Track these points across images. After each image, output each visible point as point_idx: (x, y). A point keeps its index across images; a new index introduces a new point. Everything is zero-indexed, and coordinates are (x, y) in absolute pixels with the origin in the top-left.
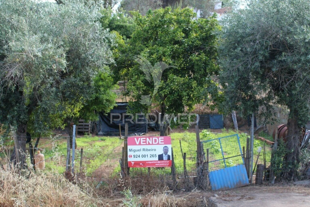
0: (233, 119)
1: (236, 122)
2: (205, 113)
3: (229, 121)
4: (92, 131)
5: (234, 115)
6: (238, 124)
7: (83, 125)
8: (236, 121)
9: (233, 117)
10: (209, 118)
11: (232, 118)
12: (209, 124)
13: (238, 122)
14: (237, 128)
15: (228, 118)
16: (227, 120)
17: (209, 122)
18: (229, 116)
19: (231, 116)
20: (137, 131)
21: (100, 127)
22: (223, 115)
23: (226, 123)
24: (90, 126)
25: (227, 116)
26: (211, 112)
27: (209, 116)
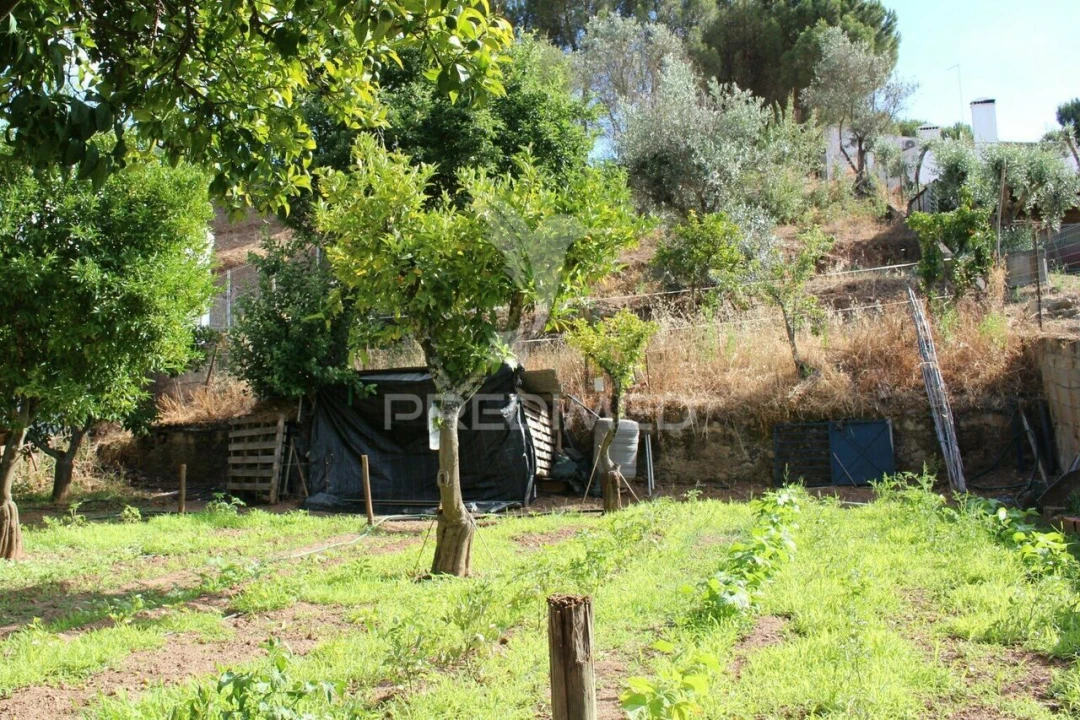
0: (941, 437)
2: (809, 415)
3: (924, 448)
4: (291, 490)
5: (943, 422)
6: (965, 463)
7: (255, 465)
8: (957, 449)
9: (938, 428)
10: (827, 438)
11: (934, 435)
12: (828, 464)
13: (963, 454)
14: (962, 479)
15: (914, 434)
16: (914, 445)
17: (828, 455)
18: (921, 427)
19: (933, 424)
20: (488, 494)
21: (324, 476)
22: (889, 421)
23: (907, 459)
24: (276, 467)
25: (910, 425)
26: (835, 411)
27: (826, 427)
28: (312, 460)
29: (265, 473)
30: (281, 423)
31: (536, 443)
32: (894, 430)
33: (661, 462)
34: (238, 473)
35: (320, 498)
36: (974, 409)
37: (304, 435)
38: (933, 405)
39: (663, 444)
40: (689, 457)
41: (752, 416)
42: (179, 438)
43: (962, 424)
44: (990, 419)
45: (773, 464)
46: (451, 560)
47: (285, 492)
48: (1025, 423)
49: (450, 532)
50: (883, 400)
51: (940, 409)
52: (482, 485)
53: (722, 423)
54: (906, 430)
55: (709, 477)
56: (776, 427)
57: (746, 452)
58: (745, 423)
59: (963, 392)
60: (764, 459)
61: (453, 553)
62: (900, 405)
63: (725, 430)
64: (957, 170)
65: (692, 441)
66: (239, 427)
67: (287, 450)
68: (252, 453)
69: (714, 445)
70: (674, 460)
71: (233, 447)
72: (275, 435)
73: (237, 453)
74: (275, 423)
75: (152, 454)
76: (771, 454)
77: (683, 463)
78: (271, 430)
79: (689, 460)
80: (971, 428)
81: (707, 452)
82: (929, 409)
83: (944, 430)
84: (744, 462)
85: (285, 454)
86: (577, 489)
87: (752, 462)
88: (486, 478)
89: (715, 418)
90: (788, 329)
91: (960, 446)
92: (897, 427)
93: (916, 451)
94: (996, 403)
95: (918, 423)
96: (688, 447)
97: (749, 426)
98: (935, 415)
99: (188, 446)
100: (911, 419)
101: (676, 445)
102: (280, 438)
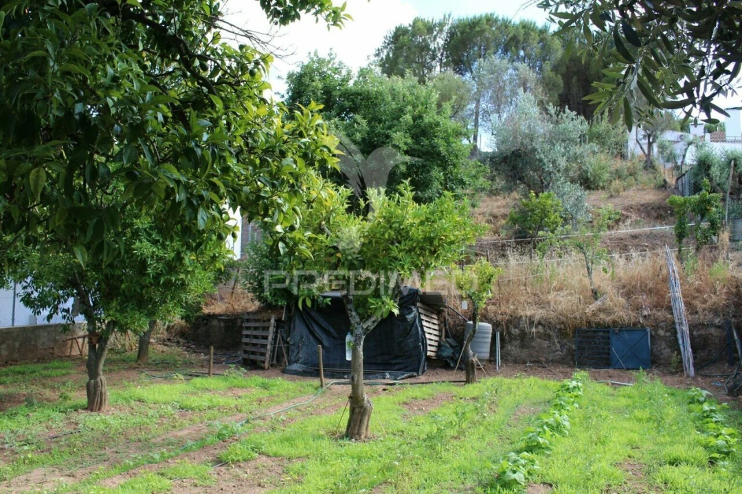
0: (680, 342)
1: (687, 352)
2: (598, 324)
3: (670, 347)
4: (278, 361)
5: (682, 332)
6: (695, 358)
7: (257, 345)
8: (690, 349)
9: (679, 336)
10: (609, 338)
11: (677, 339)
12: (609, 354)
13: (694, 352)
14: (692, 369)
15: (664, 338)
16: (663, 345)
17: (609, 349)
18: (668, 334)
19: (676, 332)
20: (396, 367)
21: (298, 353)
22: (648, 330)
23: (659, 353)
24: (269, 347)
25: (661, 332)
26: (614, 322)
27: (608, 332)
28: (291, 343)
29: (262, 350)
30: (272, 321)
31: (428, 336)
32: (651, 335)
33: (505, 349)
34: (248, 348)
35: (295, 367)
36: (703, 324)
37: (287, 328)
38: (677, 321)
39: (507, 337)
40: (523, 347)
41: (563, 323)
42: (215, 323)
43: (695, 333)
44: (713, 330)
45: (575, 353)
46: (357, 428)
47: (275, 362)
48: (735, 335)
49: (357, 410)
50: (645, 316)
51: (681, 324)
52: (393, 362)
53: (544, 326)
54: (659, 335)
55: (534, 359)
56: (577, 330)
57: (558, 345)
58: (558, 327)
59: (697, 313)
60: (569, 349)
61: (358, 423)
62: (656, 320)
63: (545, 331)
64: (704, 164)
65: (524, 337)
66: (248, 320)
67: (276, 337)
68: (256, 337)
69: (538, 340)
70: (513, 348)
71: (245, 332)
72: (269, 327)
73: (247, 336)
74: (269, 320)
75: (199, 331)
76: (574, 347)
77: (518, 350)
78: (266, 324)
79: (523, 348)
80: (700, 336)
81: (534, 344)
82: (674, 323)
83: (682, 337)
84: (557, 351)
85: (275, 339)
86: (452, 365)
87: (562, 351)
88: (397, 357)
89: (540, 323)
90: (588, 269)
91: (692, 347)
92: (653, 333)
93: (665, 349)
94: (717, 321)
95: (666, 331)
96: (522, 341)
97: (560, 329)
98: (677, 327)
99: (220, 327)
100: (662, 329)
101: (515, 339)
102: (272, 329)
